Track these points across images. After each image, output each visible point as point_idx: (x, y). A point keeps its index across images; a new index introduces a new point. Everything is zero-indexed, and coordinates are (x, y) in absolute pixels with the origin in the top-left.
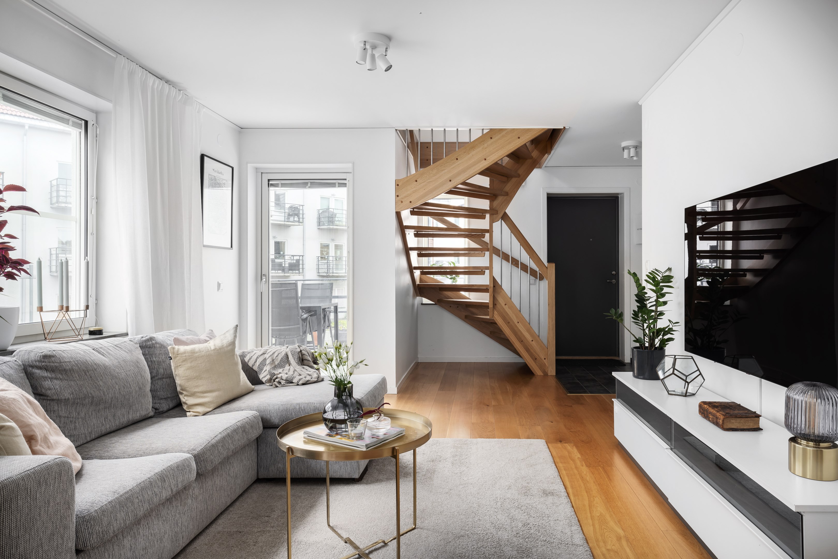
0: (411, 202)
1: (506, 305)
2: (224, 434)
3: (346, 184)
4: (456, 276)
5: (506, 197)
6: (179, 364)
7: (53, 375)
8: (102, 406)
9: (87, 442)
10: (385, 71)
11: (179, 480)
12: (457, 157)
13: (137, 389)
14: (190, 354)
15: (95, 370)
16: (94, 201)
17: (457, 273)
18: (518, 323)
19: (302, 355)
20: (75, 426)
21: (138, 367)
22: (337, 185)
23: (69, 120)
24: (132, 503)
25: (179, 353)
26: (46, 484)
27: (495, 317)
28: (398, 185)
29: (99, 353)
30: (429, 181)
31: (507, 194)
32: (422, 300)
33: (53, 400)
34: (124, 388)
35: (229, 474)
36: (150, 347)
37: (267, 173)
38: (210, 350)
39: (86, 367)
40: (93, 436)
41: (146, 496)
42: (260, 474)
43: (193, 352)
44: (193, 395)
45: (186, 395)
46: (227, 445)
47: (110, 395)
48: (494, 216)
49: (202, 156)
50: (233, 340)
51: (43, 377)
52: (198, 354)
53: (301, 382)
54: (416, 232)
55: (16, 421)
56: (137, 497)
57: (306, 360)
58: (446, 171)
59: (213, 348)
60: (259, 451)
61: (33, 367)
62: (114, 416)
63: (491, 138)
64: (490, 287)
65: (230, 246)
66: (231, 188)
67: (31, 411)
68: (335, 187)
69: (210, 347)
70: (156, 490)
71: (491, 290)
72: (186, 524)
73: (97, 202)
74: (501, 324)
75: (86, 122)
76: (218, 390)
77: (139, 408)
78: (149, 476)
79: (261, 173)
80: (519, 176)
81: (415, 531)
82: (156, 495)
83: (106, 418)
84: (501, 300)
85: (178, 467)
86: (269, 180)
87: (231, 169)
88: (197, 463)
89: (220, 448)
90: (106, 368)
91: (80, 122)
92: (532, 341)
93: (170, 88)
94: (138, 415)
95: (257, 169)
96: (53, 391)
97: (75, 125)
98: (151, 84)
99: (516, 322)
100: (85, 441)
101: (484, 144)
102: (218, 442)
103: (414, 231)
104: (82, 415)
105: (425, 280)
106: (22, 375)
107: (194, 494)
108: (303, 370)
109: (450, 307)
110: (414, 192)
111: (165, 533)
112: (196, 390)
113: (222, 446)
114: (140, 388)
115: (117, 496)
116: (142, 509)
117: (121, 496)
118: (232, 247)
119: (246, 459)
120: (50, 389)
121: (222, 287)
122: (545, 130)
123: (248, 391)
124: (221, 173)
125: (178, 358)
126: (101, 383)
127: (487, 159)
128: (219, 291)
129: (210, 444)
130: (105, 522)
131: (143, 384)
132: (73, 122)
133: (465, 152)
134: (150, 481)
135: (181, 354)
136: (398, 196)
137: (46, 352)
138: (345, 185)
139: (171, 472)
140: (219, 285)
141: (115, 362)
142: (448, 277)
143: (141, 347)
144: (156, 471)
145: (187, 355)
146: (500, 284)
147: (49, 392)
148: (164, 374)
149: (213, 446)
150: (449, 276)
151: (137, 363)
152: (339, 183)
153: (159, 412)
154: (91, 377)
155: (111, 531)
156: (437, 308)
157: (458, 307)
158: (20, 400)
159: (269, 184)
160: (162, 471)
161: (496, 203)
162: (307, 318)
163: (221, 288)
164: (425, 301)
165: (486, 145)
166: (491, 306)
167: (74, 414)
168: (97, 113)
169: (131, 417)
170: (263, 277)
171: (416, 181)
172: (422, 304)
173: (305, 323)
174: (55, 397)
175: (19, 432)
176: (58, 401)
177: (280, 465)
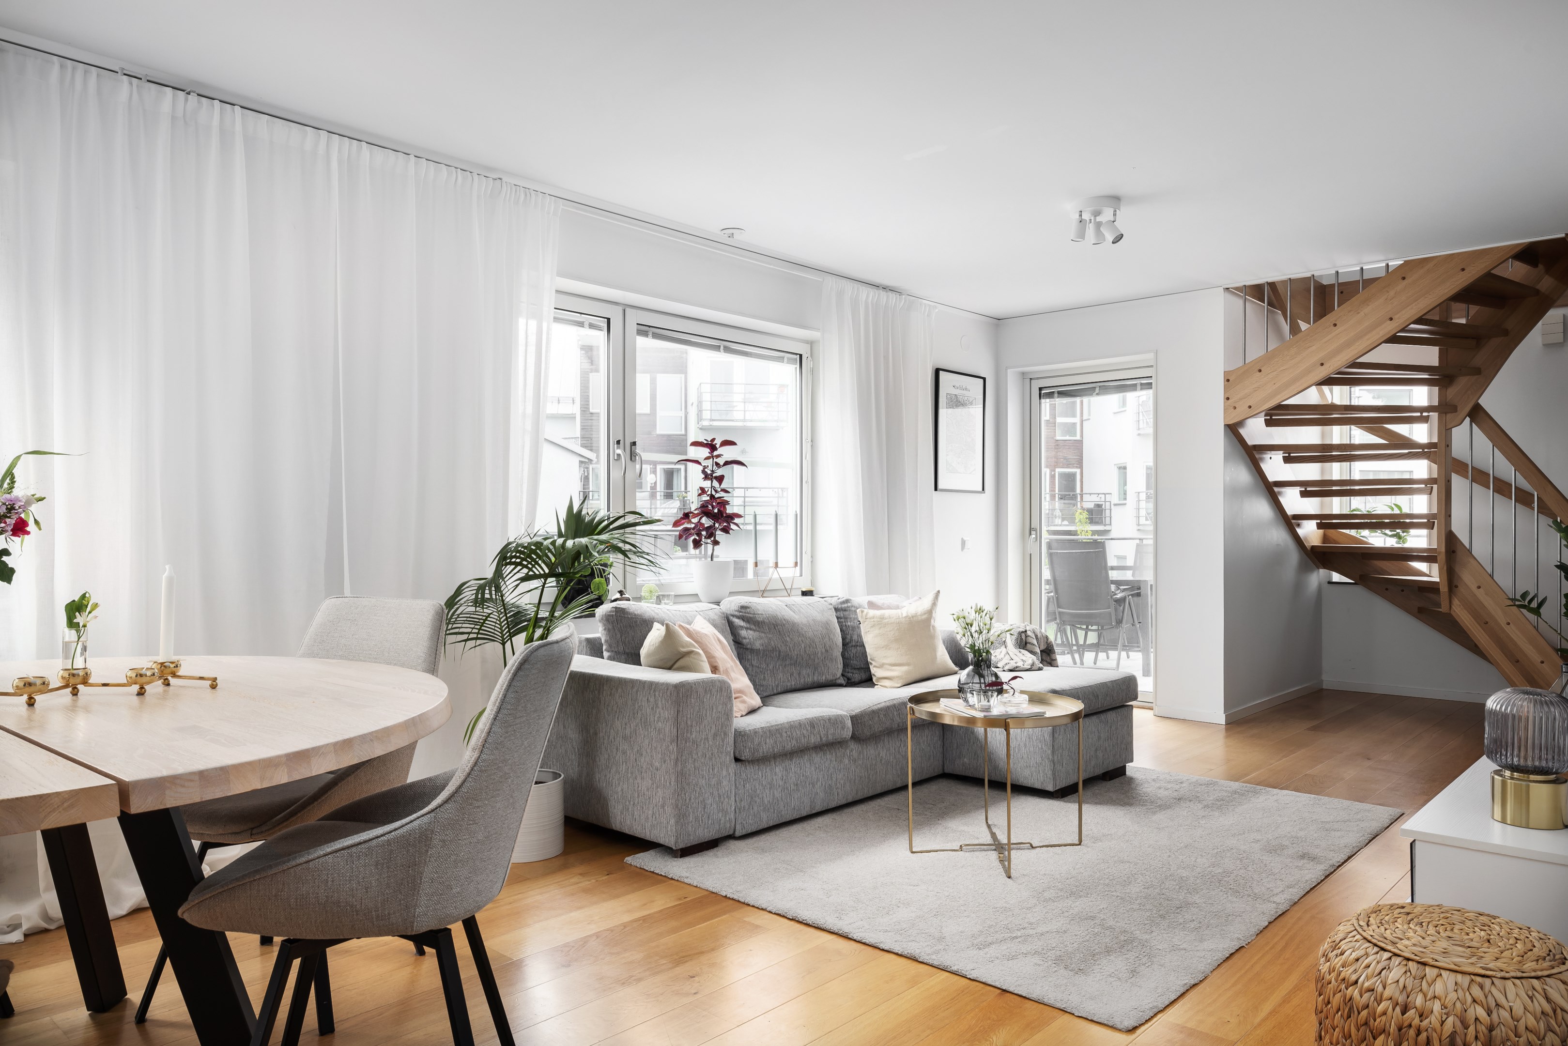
0: (1250, 407)
1: (1479, 587)
2: (888, 704)
3: (1151, 383)
4: (1403, 532)
5: (1476, 377)
6: (867, 630)
7: (748, 626)
8: (788, 662)
9: (774, 695)
10: (1113, 243)
11: (830, 732)
12: (1336, 321)
13: (824, 650)
14: (879, 620)
15: (784, 625)
16: (809, 445)
17: (1406, 527)
18: (1509, 624)
19: (1026, 637)
20: (764, 677)
21: (827, 629)
22: (1139, 387)
23: (783, 358)
24: (781, 735)
25: (868, 617)
26: (711, 693)
27: (1455, 611)
28: (1228, 380)
29: (791, 610)
30: (1282, 368)
31: (1477, 371)
32: (1331, 576)
33: (747, 649)
34: (810, 648)
35: (899, 752)
36: (845, 610)
37: (1038, 378)
38: (900, 617)
39: (776, 621)
40: (779, 690)
41: (794, 734)
42: (945, 768)
43: (882, 618)
44: (881, 666)
45: (874, 666)
46: (891, 715)
47: (796, 652)
48: (1449, 416)
49: (937, 372)
50: (929, 608)
51: (740, 626)
52: (887, 620)
53: (1006, 668)
54: (1287, 455)
55: (706, 652)
56: (786, 732)
57: (1030, 643)
58: (1314, 348)
59: (904, 615)
60: (945, 740)
61: (733, 616)
62: (799, 674)
63: (1404, 278)
64: (1440, 553)
65: (981, 489)
66: (982, 406)
67: (718, 647)
68: (1136, 390)
69: (902, 614)
70: (805, 732)
71: (1442, 557)
72: (842, 782)
73: (812, 446)
74: (1468, 625)
75: (801, 356)
76: (908, 664)
77: (825, 671)
78: (800, 719)
79: (1029, 380)
80: (1506, 333)
81: (1079, 846)
82: (804, 737)
83: (792, 675)
84: (1467, 578)
85: (830, 719)
86: (1041, 389)
87: (982, 380)
88: (853, 724)
89: (882, 716)
90: (794, 624)
91: (795, 356)
92: (1542, 662)
93: (888, 297)
94: (824, 678)
95: (1023, 374)
96: (748, 640)
97: (790, 361)
98: (864, 299)
99: (1503, 622)
100: (772, 693)
101: (1388, 292)
102: (880, 710)
103: (1283, 453)
104: (771, 667)
105: (1335, 538)
106: (724, 622)
107: (852, 756)
108: (1018, 654)
109: (1387, 589)
110: (1256, 389)
111: (818, 780)
112: (885, 661)
113: (885, 715)
114: (827, 651)
115: (768, 725)
116: (790, 743)
117: (772, 726)
118: (983, 490)
119: (925, 743)
120: (745, 638)
121: (968, 545)
122: (1524, 246)
123: (948, 673)
124: (966, 389)
125: (866, 623)
126: (788, 639)
127: (1395, 317)
128: (965, 550)
129: (870, 709)
130: (756, 741)
131: (830, 647)
132: (788, 359)
133: (1350, 311)
134: (800, 723)
135: (870, 619)
136: (1228, 399)
137: (743, 603)
138: (1150, 387)
139: (822, 722)
140: (963, 543)
141: (804, 621)
142: (1385, 534)
143: (836, 610)
144: (808, 717)
145: (875, 620)
146: (1467, 545)
147: (744, 641)
148: (858, 642)
149: (873, 712)
150: (1388, 532)
151: (827, 625)
152: (1141, 384)
153: (851, 683)
154: (779, 631)
155: (761, 751)
156: (1360, 590)
157: (1403, 591)
158: (711, 637)
159: (1040, 394)
160: (812, 718)
161: (1452, 392)
162: (1125, 597)
163: (966, 547)
164: (1336, 577)
165: (1392, 293)
166: (1444, 589)
167: (764, 666)
168: (811, 343)
169: (816, 679)
170: (1032, 532)
171: (1260, 371)
172: (1330, 583)
173: (1120, 606)
174: (749, 646)
175: (705, 658)
176: (752, 651)
177: (965, 760)
